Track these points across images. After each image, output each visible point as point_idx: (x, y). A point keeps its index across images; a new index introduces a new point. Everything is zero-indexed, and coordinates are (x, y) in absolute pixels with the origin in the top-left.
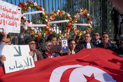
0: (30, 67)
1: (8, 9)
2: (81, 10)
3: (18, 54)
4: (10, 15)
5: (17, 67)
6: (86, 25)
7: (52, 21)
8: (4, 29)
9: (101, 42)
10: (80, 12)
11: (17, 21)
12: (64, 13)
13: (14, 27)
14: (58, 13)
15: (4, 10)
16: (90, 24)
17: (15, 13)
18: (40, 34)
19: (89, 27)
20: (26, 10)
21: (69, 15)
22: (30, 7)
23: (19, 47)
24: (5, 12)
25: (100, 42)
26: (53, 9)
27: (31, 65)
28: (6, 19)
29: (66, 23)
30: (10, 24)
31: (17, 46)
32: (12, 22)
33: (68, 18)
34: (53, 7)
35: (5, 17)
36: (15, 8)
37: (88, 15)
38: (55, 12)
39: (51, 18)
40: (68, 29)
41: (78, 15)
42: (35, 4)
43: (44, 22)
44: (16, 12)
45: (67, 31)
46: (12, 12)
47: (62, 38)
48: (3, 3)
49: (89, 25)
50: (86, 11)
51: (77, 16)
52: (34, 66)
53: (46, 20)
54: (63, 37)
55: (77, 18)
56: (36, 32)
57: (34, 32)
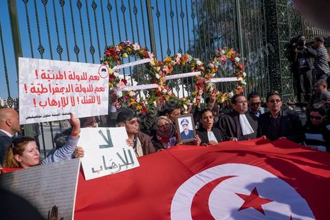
1: (80, 74)
2: (223, 52)
4: (85, 84)
6: (234, 79)
7: (169, 74)
10: (220, 56)
11: (99, 94)
12: (190, 58)
13: (93, 106)
14: (178, 59)
15: (72, 78)
16: (243, 76)
17: (96, 78)
18: (146, 103)
19: (239, 83)
20: (119, 60)
21: (199, 63)
22: (126, 54)
24: (74, 82)
25: (263, 112)
26: (169, 52)
27: (133, 162)
28: (76, 95)
29: (195, 77)
30: (85, 102)
32: (88, 98)
33: (197, 68)
34: (169, 49)
35: (74, 89)
36: (94, 69)
37: (238, 59)
38: (173, 58)
39: (166, 69)
40: (199, 89)
41: (217, 62)
42: (136, 47)
43: (154, 80)
44: (98, 75)
45: (198, 94)
46: (88, 77)
47: (188, 106)
48: (69, 65)
49: (241, 79)
50: (232, 52)
51: (214, 64)
53: (158, 76)
54: (191, 104)
55: (215, 68)
56: (138, 100)
57: (135, 101)
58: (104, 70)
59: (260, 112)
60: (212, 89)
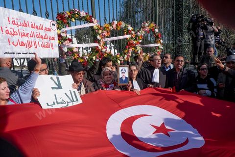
0: (75, 103)
1: (39, 25)
2: (147, 24)
3: (57, 87)
4: (42, 33)
5: (58, 103)
6: (156, 45)
7: (107, 37)
8: (37, 54)
9: (174, 66)
10: (144, 27)
11: (52, 41)
12: (123, 24)
13: (49, 50)
14: (114, 26)
15: (33, 27)
16: (160, 43)
17: (49, 30)
18: (87, 57)
19: (158, 47)
20: (68, 23)
21: (130, 28)
22: (73, 19)
23: (58, 78)
24: (35, 30)
25: (172, 67)
26: (105, 20)
27: (77, 100)
28: (37, 40)
29: (127, 39)
30: (43, 46)
31: (54, 77)
32: (45, 44)
33: (129, 32)
34: (105, 18)
35: (36, 36)
36: (47, 23)
37: (157, 30)
38: (111, 24)
39: (105, 33)
40: (129, 48)
41: (143, 32)
42: (83, 14)
43: (95, 40)
44: (50, 28)
45: (128, 52)
46: (44, 29)
47: (121, 61)
48: (31, 17)
49: (159, 45)
50: (153, 25)
51: (141, 33)
52: (80, 101)
53: (99, 37)
54: (123, 59)
55: (141, 36)
57: (78, 55)
58: (53, 25)
59: (170, 67)
60: (139, 51)
